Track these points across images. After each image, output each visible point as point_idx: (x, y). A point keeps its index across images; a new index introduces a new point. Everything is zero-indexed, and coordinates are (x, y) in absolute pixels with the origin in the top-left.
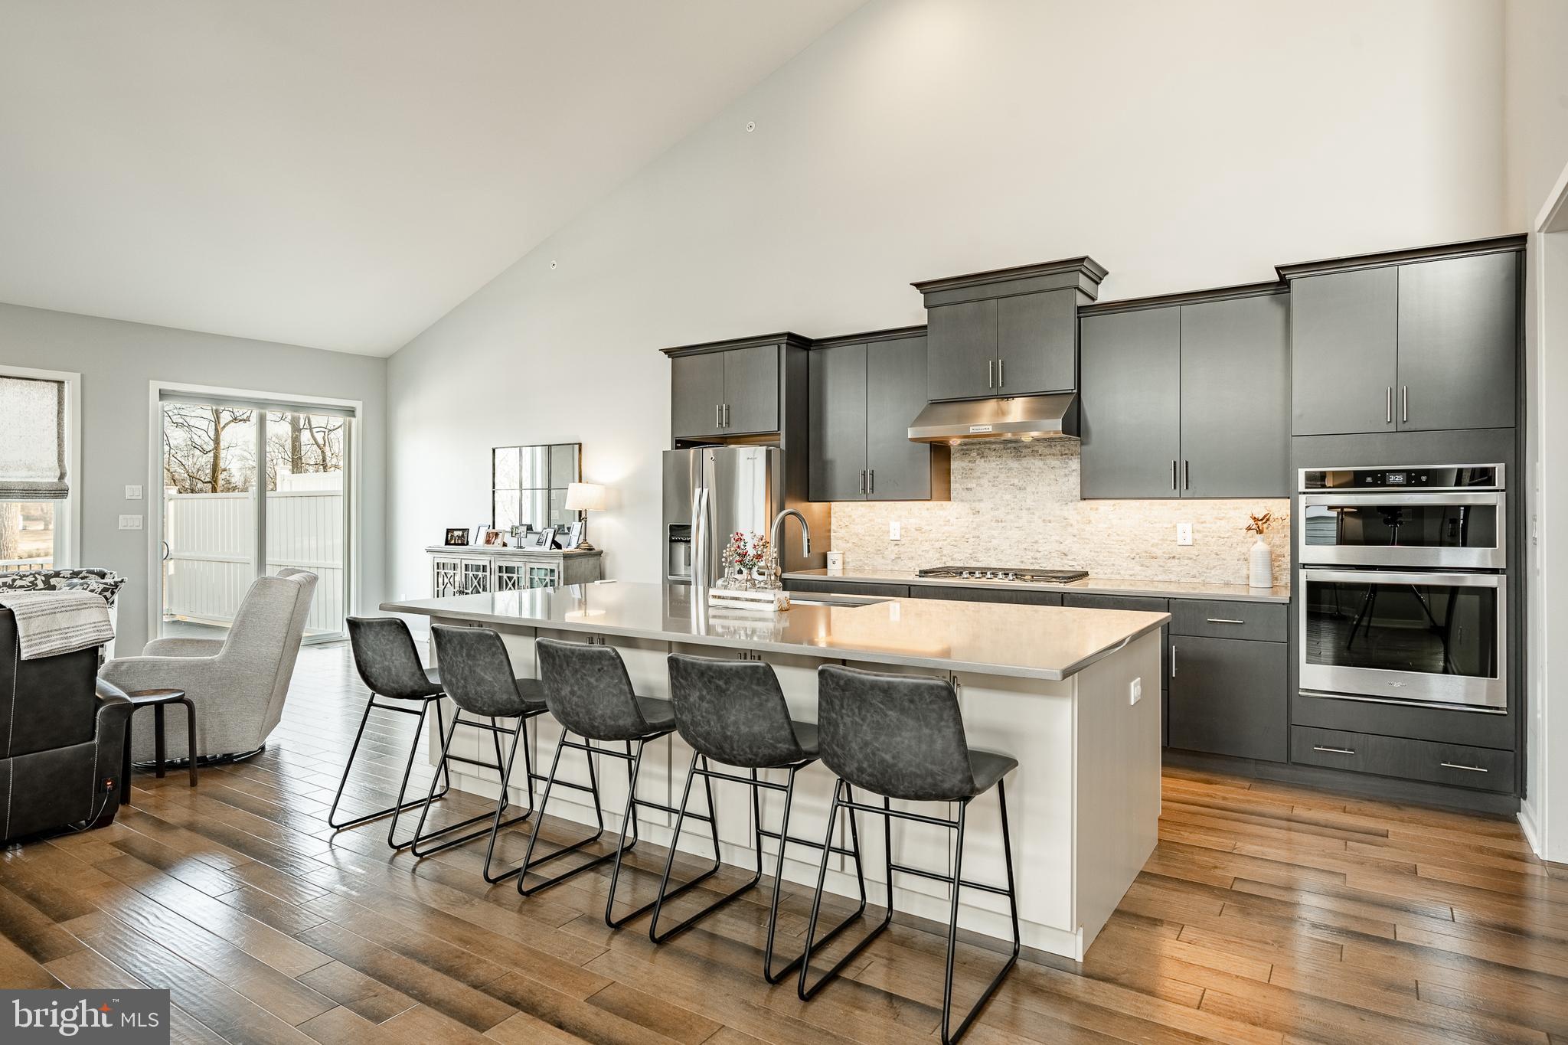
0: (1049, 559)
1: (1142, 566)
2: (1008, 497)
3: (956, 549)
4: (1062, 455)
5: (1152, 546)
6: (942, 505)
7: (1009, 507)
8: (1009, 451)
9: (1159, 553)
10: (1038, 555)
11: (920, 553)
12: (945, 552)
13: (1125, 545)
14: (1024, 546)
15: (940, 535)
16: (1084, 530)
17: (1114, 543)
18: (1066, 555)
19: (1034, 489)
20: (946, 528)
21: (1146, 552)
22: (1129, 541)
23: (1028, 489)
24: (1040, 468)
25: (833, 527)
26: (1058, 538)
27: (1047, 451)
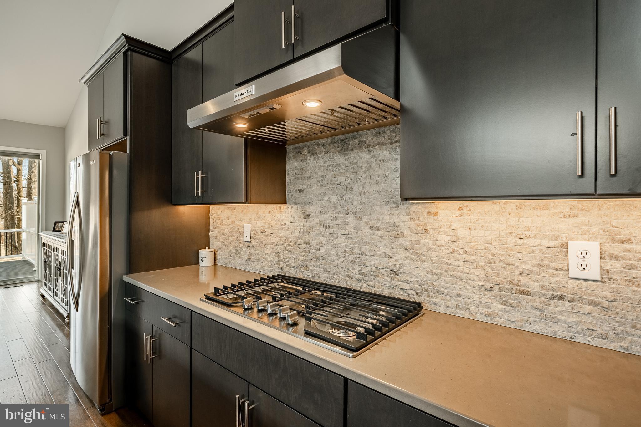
0: (377, 276)
1: (504, 303)
2: (335, 198)
3: (290, 255)
4: (392, 143)
5: (521, 274)
6: (280, 208)
7: (336, 211)
8: (336, 145)
9: (534, 286)
10: (366, 270)
11: (264, 256)
12: (282, 257)
13: (476, 268)
14: (351, 257)
15: (278, 239)
16: (418, 242)
17: (461, 263)
18: (396, 274)
19: (360, 190)
20: (283, 232)
21: (510, 282)
22: (482, 264)
23: (355, 189)
24: (368, 162)
25: (211, 227)
26: (386, 250)
27: (375, 140)
